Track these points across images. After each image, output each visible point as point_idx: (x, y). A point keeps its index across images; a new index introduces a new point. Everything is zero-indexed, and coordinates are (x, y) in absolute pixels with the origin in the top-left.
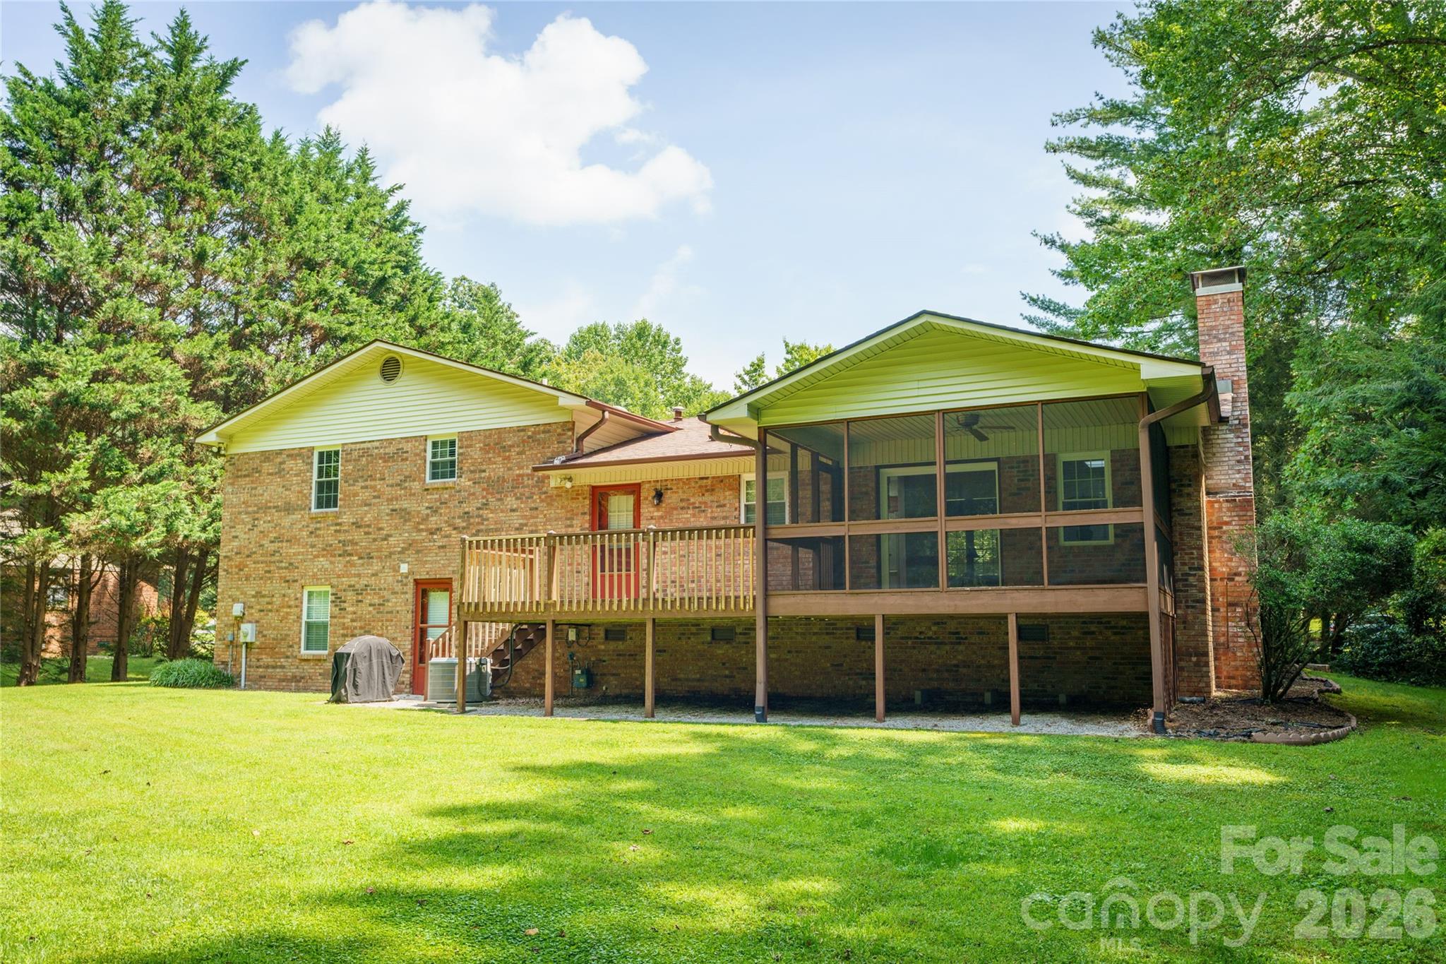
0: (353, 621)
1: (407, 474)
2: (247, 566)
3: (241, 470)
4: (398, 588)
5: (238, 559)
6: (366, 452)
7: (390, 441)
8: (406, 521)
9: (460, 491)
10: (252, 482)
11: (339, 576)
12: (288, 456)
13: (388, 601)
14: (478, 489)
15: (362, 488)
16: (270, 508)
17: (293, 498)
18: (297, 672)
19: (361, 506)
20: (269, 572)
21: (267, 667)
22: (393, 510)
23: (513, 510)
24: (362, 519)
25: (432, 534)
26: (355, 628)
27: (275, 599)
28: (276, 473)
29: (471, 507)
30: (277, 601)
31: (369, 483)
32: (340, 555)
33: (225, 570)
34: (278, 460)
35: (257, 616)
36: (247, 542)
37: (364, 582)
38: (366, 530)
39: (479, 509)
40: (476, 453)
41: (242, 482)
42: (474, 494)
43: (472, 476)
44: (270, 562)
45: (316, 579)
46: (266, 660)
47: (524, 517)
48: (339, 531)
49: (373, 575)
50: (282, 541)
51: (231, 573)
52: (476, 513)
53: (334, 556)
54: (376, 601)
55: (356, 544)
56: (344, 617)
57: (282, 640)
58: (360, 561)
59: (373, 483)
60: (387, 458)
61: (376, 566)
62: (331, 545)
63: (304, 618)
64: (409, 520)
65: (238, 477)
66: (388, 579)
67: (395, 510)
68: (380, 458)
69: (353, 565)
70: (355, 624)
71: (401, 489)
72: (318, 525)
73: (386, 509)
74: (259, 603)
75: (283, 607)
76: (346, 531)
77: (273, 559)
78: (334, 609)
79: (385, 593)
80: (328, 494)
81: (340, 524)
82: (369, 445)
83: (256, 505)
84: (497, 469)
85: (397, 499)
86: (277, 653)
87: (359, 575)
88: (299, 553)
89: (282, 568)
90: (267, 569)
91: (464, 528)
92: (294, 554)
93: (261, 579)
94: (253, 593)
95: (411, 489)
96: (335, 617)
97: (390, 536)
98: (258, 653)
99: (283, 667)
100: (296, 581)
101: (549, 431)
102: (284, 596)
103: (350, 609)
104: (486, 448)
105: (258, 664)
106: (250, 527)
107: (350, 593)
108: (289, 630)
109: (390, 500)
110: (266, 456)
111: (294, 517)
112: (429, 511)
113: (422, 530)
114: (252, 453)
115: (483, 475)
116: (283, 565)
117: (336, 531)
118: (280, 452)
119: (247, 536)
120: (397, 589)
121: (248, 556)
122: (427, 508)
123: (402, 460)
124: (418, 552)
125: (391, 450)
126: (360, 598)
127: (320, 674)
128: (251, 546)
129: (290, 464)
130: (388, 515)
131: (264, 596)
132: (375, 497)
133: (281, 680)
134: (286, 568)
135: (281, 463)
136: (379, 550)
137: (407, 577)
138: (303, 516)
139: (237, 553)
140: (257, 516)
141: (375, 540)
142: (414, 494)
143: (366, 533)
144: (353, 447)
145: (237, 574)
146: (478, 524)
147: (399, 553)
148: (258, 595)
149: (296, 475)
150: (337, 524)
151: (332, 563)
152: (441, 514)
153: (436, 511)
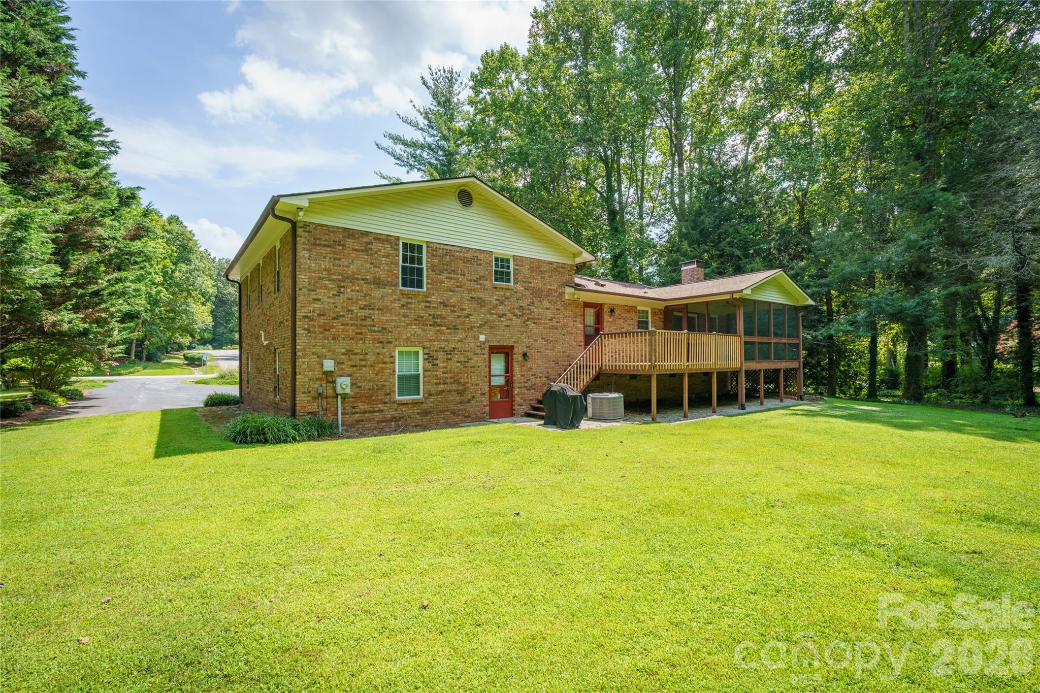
0: (444, 373)
1: (482, 275)
2: (334, 327)
3: (320, 239)
4: (478, 350)
5: (322, 320)
6: (448, 252)
7: (468, 249)
8: (482, 306)
9: (517, 292)
10: (334, 253)
11: (430, 341)
12: (375, 238)
13: (471, 359)
14: (527, 293)
15: (447, 278)
16: (357, 279)
17: (382, 274)
18: (397, 414)
19: (447, 291)
20: (361, 334)
21: (365, 412)
22: (472, 298)
23: (547, 309)
24: (448, 300)
25: (500, 317)
26: (446, 378)
27: (368, 357)
28: (362, 251)
29: (524, 304)
30: (371, 358)
31: (452, 275)
32: (431, 325)
33: (305, 329)
34: (365, 240)
35: (349, 370)
36: (332, 306)
37: (452, 345)
38: (452, 309)
39: (528, 305)
40: (525, 271)
41: (323, 251)
42: (525, 296)
43: (524, 284)
44: (361, 325)
45: (409, 342)
46: (362, 406)
47: (553, 313)
48: (429, 307)
49: (459, 341)
50: (373, 309)
51: (315, 332)
52: (527, 307)
53: (426, 325)
54: (462, 359)
55: (444, 318)
56: (437, 371)
57: (378, 389)
58: (449, 331)
59: (456, 276)
60: (466, 261)
61: (461, 335)
62: (422, 317)
63: (397, 373)
64: (484, 306)
65: (315, 244)
66: (471, 344)
67: (474, 298)
68: (461, 260)
69: (442, 333)
70: (446, 375)
71: (478, 284)
72: (410, 300)
73: (467, 296)
74: (350, 360)
75: (378, 363)
76: (434, 308)
77: (364, 323)
78: (427, 365)
79: (469, 354)
80: (412, 277)
81: (430, 302)
82: (451, 248)
83: (340, 274)
84: (537, 283)
85: (475, 291)
86: (374, 400)
87: (448, 341)
88: (392, 321)
89: (375, 331)
90: (359, 331)
91: (520, 316)
92: (387, 321)
93: (353, 339)
94: (343, 351)
95: (484, 285)
96: (429, 371)
97: (471, 315)
98: (352, 402)
99: (382, 411)
100: (391, 342)
101: (564, 268)
102: (378, 354)
103: (442, 365)
104: (531, 269)
105: (354, 411)
106: (335, 292)
107: (441, 353)
108: (386, 381)
109: (469, 291)
110: (351, 233)
111: (384, 290)
112: (497, 302)
113: (493, 314)
114: (334, 227)
115: (530, 285)
116: (376, 329)
117: (426, 307)
118: (367, 234)
119: (332, 301)
120: (477, 352)
121: (334, 319)
122: (496, 300)
123: (477, 264)
124: (491, 328)
125: (469, 255)
126: (449, 356)
127: (418, 413)
128: (338, 310)
129: (377, 246)
130: (468, 300)
131: (356, 354)
132: (457, 286)
133: (378, 422)
134: (379, 332)
135: (367, 243)
136: (463, 324)
137: (484, 344)
138: (394, 291)
139: (320, 315)
140: (342, 284)
141: (459, 317)
142: (487, 289)
143: (452, 311)
144: (438, 246)
145: (322, 333)
146: (528, 314)
147: (478, 327)
148: (349, 352)
149: (384, 256)
150: (427, 302)
151: (423, 330)
152: (505, 305)
153: (502, 303)
